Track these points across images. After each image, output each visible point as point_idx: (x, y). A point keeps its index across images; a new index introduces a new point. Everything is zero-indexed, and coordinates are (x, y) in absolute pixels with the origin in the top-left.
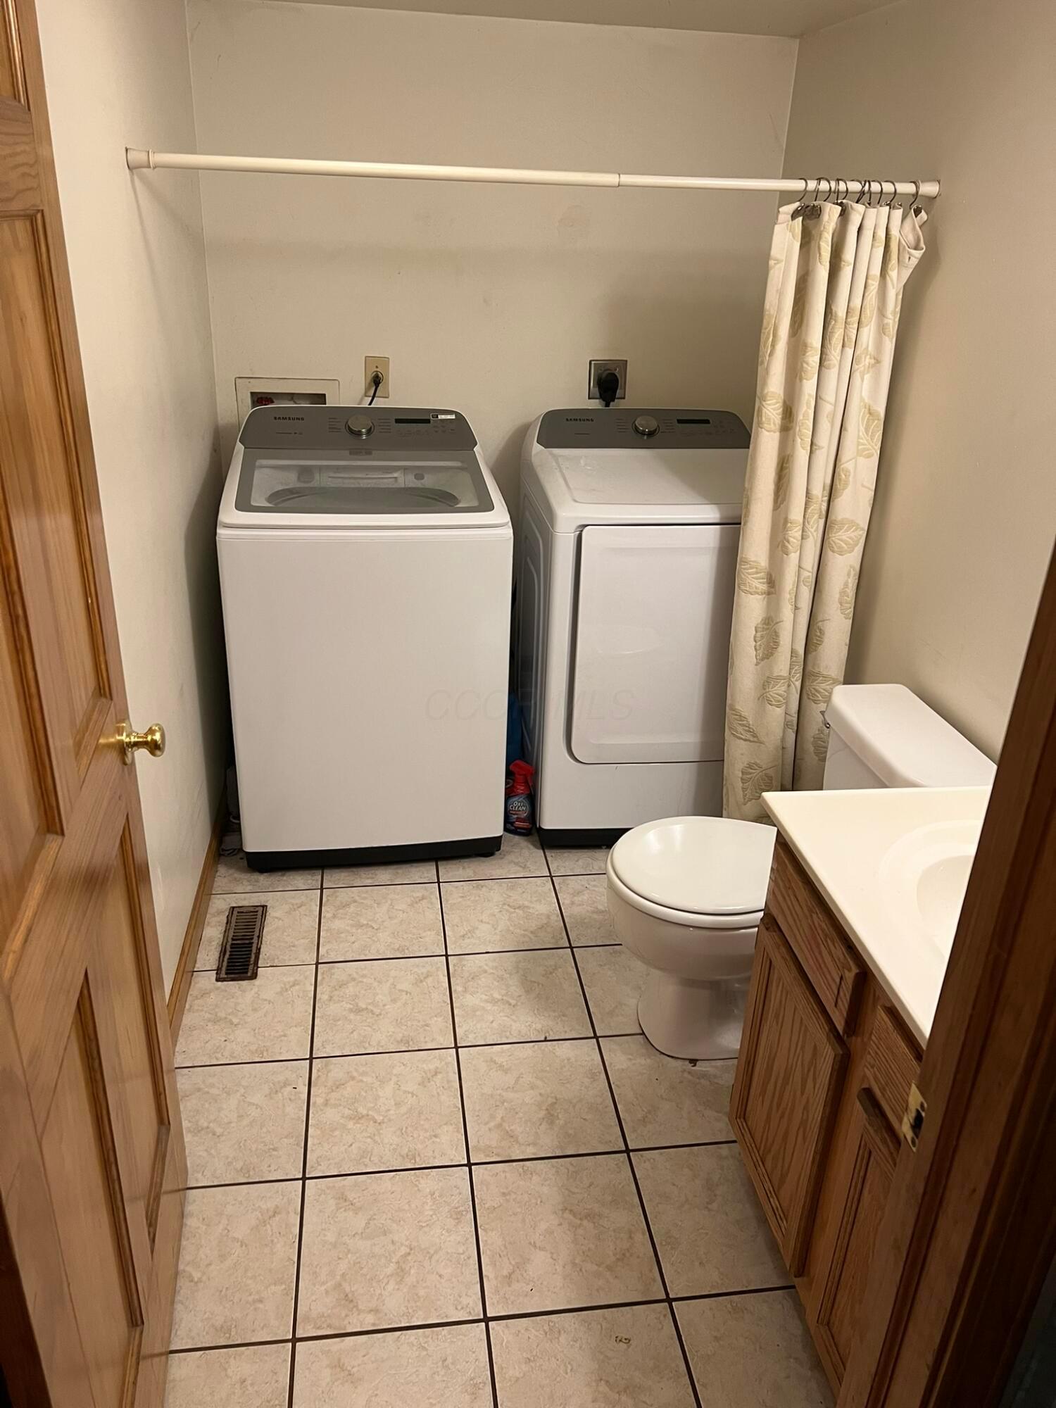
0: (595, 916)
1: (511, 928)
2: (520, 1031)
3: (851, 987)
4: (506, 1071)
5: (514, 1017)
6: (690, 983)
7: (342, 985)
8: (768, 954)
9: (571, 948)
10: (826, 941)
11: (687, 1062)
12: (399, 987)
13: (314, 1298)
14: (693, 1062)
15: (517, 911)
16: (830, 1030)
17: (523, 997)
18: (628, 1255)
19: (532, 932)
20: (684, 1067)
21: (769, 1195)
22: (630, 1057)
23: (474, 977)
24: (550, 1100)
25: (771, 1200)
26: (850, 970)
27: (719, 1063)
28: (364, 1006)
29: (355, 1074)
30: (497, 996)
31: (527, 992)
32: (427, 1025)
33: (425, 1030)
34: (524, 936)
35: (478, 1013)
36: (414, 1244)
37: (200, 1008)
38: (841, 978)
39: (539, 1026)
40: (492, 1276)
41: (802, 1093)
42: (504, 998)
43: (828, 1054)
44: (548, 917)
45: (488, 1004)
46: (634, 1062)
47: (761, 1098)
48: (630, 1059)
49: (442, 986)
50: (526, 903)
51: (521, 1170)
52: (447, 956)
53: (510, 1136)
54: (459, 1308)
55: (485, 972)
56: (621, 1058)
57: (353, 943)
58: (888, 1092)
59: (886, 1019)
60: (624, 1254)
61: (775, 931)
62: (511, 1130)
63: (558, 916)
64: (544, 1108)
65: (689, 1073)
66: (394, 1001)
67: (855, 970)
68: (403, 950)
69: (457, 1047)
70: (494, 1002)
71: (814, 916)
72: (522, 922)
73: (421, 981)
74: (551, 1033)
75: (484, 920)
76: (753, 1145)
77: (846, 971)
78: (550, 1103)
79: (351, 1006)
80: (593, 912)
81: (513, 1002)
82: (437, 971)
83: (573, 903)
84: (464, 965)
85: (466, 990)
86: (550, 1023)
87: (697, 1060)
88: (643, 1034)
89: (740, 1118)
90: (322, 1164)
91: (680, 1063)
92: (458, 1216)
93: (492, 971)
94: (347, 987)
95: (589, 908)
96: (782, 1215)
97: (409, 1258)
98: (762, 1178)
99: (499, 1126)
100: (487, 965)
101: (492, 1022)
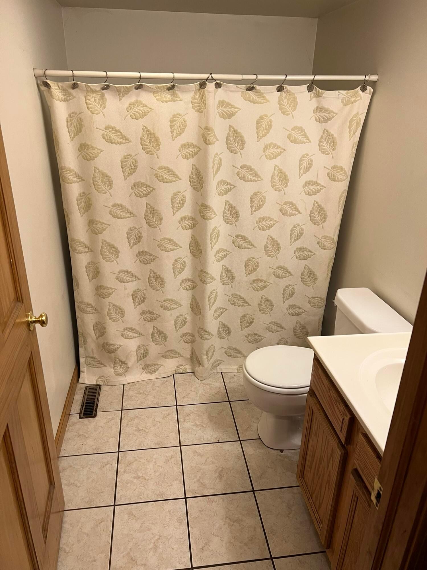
0: (239, 387)
1: (204, 394)
2: (207, 439)
3: (347, 424)
4: (201, 456)
5: (205, 432)
6: (279, 417)
7: (132, 419)
8: (311, 407)
9: (229, 401)
10: (336, 403)
11: (279, 451)
12: (156, 420)
13: (118, 559)
14: (282, 451)
15: (207, 386)
16: (339, 442)
17: (209, 424)
18: (254, 538)
19: (213, 395)
20: (278, 453)
21: (314, 512)
22: (255, 449)
23: (188, 415)
24: (220, 469)
25: (315, 514)
26: (347, 416)
27: (293, 451)
28: (141, 429)
29: (137, 458)
30: (198, 423)
31: (211, 421)
32: (168, 436)
33: (167, 439)
34: (209, 397)
35: (190, 431)
36: (161, 534)
37: (72, 430)
38: (343, 420)
39: (216, 436)
40: (195, 549)
41: (328, 468)
42: (201, 424)
43: (338, 453)
44: (220, 388)
45: (194, 427)
46: (256, 451)
47: (310, 470)
48: (254, 450)
49: (174, 419)
50: (210, 382)
51: (208, 500)
52: (177, 406)
53: (203, 485)
54: (181, 563)
55: (193, 412)
56: (250, 449)
57: (137, 401)
58: (365, 472)
59: (363, 439)
60: (252, 538)
61: (314, 397)
62: (204, 482)
63: (224, 388)
64: (218, 472)
65: (280, 456)
66: (154, 426)
67: (349, 416)
68: (158, 404)
69: (180, 446)
70: (197, 426)
71: (331, 391)
72: (208, 391)
73: (166, 417)
74: (221, 439)
75: (193, 390)
76: (307, 489)
77: (345, 417)
78: (220, 470)
79: (136, 429)
80: (239, 386)
81: (205, 426)
82: (173, 412)
83: (230, 382)
84: (184, 410)
85: (184, 420)
86: (221, 435)
87: (283, 450)
88: (260, 439)
89: (301, 477)
90: (122, 498)
91: (276, 451)
92: (180, 522)
93: (196, 412)
94: (134, 420)
95: (237, 384)
96: (320, 521)
97: (159, 541)
98: (311, 504)
99: (198, 480)
100: (194, 410)
101: (196, 435)
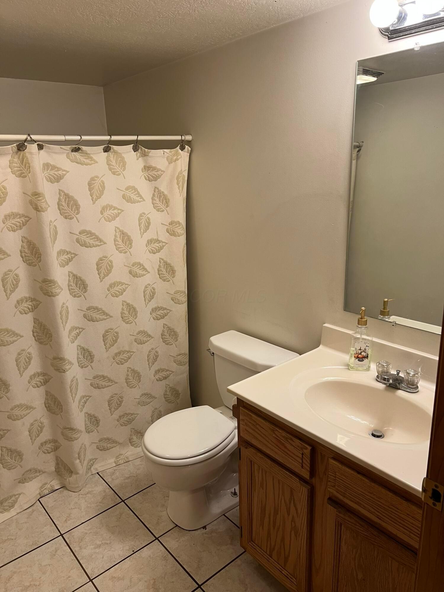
1: (89, 505)
2: (119, 555)
3: (309, 456)
4: (123, 579)
5: (113, 549)
9: (123, 501)
10: (288, 441)
11: (202, 529)
12: (43, 564)
14: (204, 527)
15: (87, 495)
16: (299, 480)
17: (112, 537)
19: (100, 502)
20: (202, 532)
21: (281, 570)
22: (177, 540)
23: (81, 539)
24: (152, 582)
25: (283, 572)
26: (306, 449)
27: (215, 522)
28: (28, 584)
30: (99, 543)
31: (113, 533)
32: (69, 577)
33: (69, 580)
34: (97, 506)
35: (93, 557)
38: (302, 454)
39: (127, 548)
42: (103, 542)
44: (105, 491)
45: (97, 549)
46: (179, 541)
48: (177, 541)
49: (67, 552)
50: (90, 490)
52: (62, 535)
55: (86, 533)
56: (172, 542)
57: (5, 552)
59: (334, 462)
63: (109, 489)
64: (151, 587)
65: (205, 533)
66: (44, 573)
67: (309, 448)
68: (36, 543)
69: (91, 580)
70: (99, 546)
71: (276, 432)
72: (92, 500)
73: (54, 555)
74: (135, 548)
75: (73, 508)
76: (262, 551)
77: (304, 450)
80: (125, 480)
81: (108, 542)
82: (61, 545)
83: (113, 479)
84: (74, 535)
85: (81, 548)
86: (132, 543)
87: (206, 526)
88: (177, 526)
89: (250, 542)
91: (199, 531)
93: (89, 532)
95: (122, 478)
96: (291, 577)
100: (85, 530)
101: (103, 557)
